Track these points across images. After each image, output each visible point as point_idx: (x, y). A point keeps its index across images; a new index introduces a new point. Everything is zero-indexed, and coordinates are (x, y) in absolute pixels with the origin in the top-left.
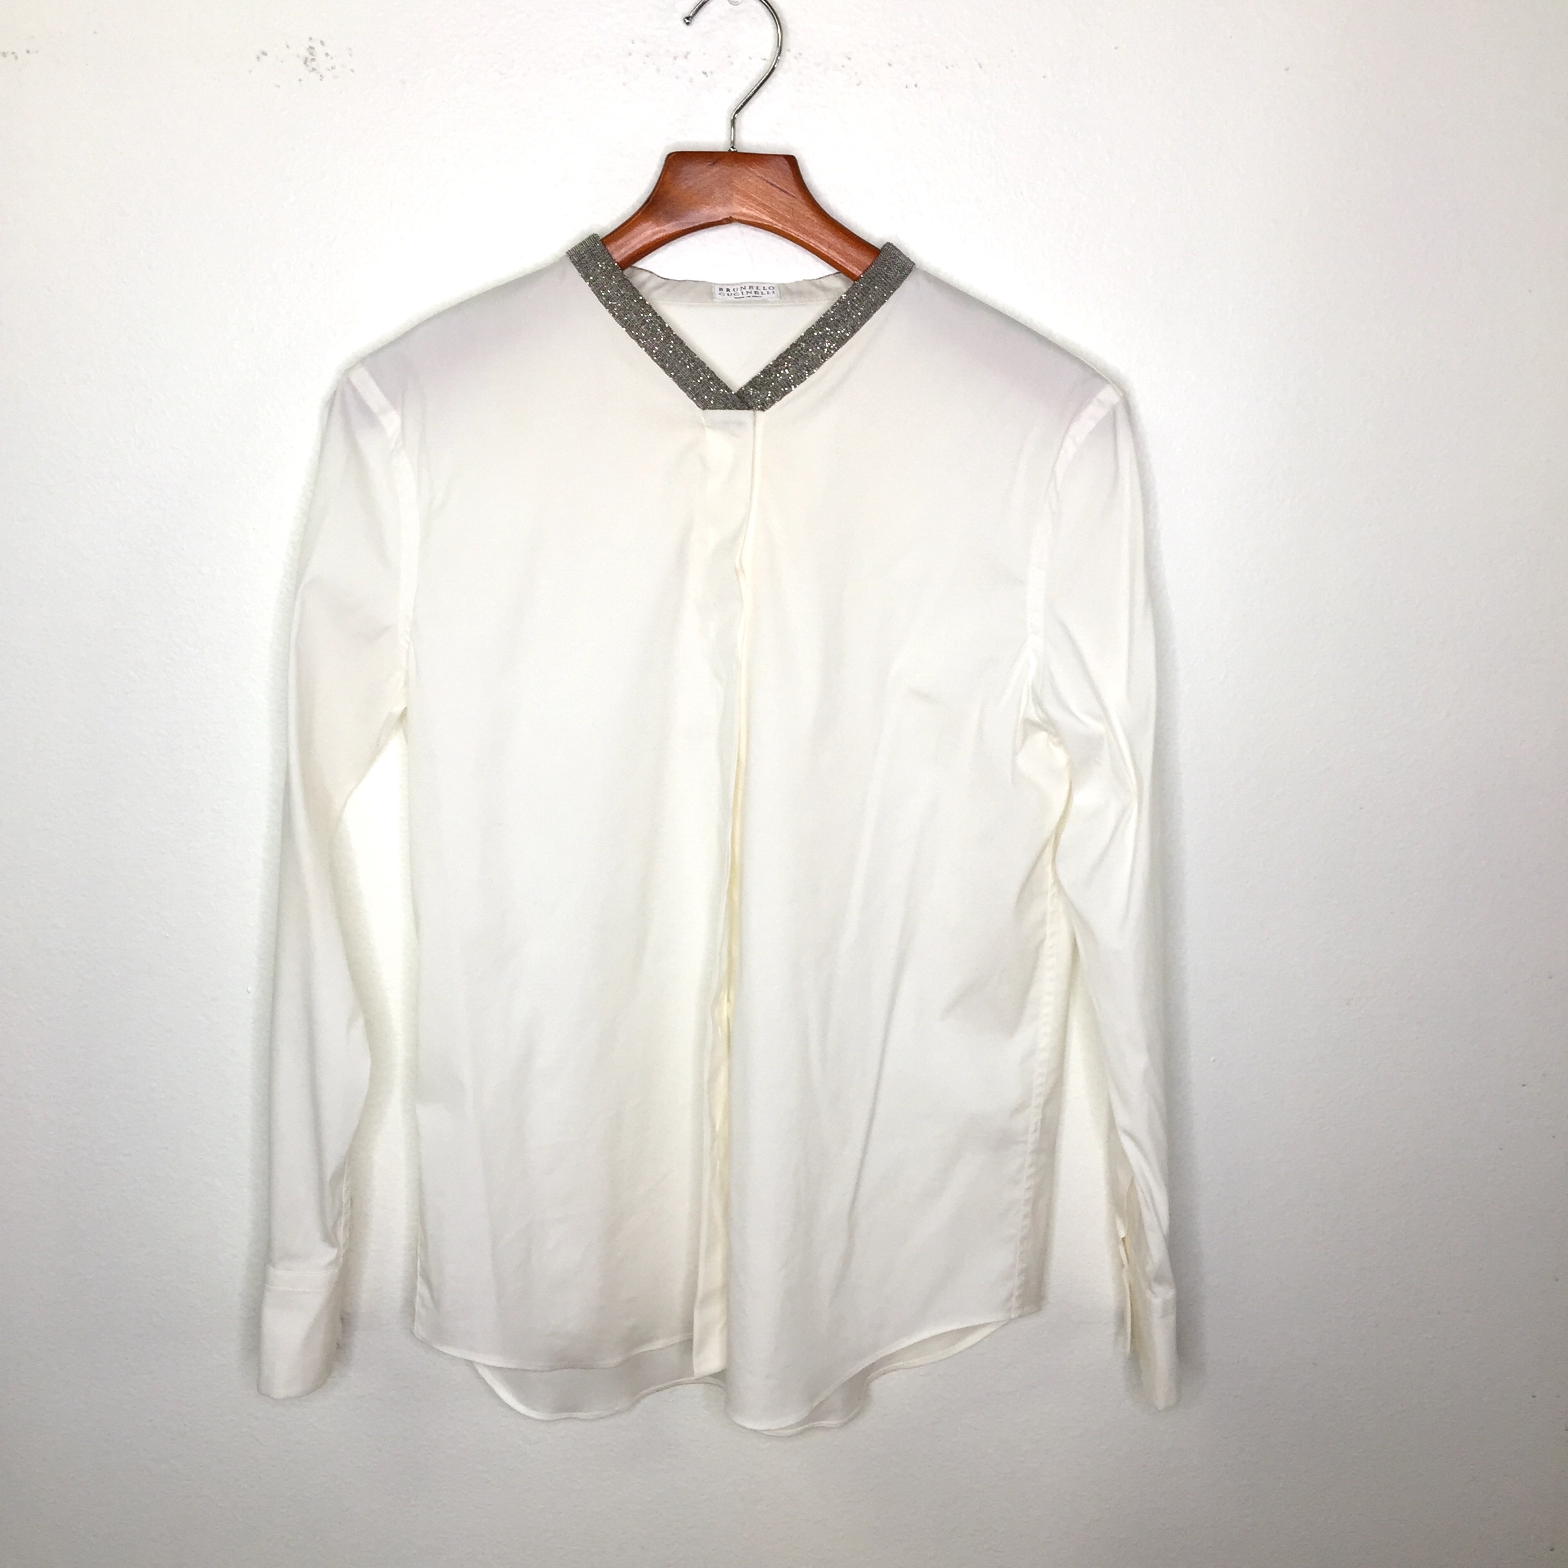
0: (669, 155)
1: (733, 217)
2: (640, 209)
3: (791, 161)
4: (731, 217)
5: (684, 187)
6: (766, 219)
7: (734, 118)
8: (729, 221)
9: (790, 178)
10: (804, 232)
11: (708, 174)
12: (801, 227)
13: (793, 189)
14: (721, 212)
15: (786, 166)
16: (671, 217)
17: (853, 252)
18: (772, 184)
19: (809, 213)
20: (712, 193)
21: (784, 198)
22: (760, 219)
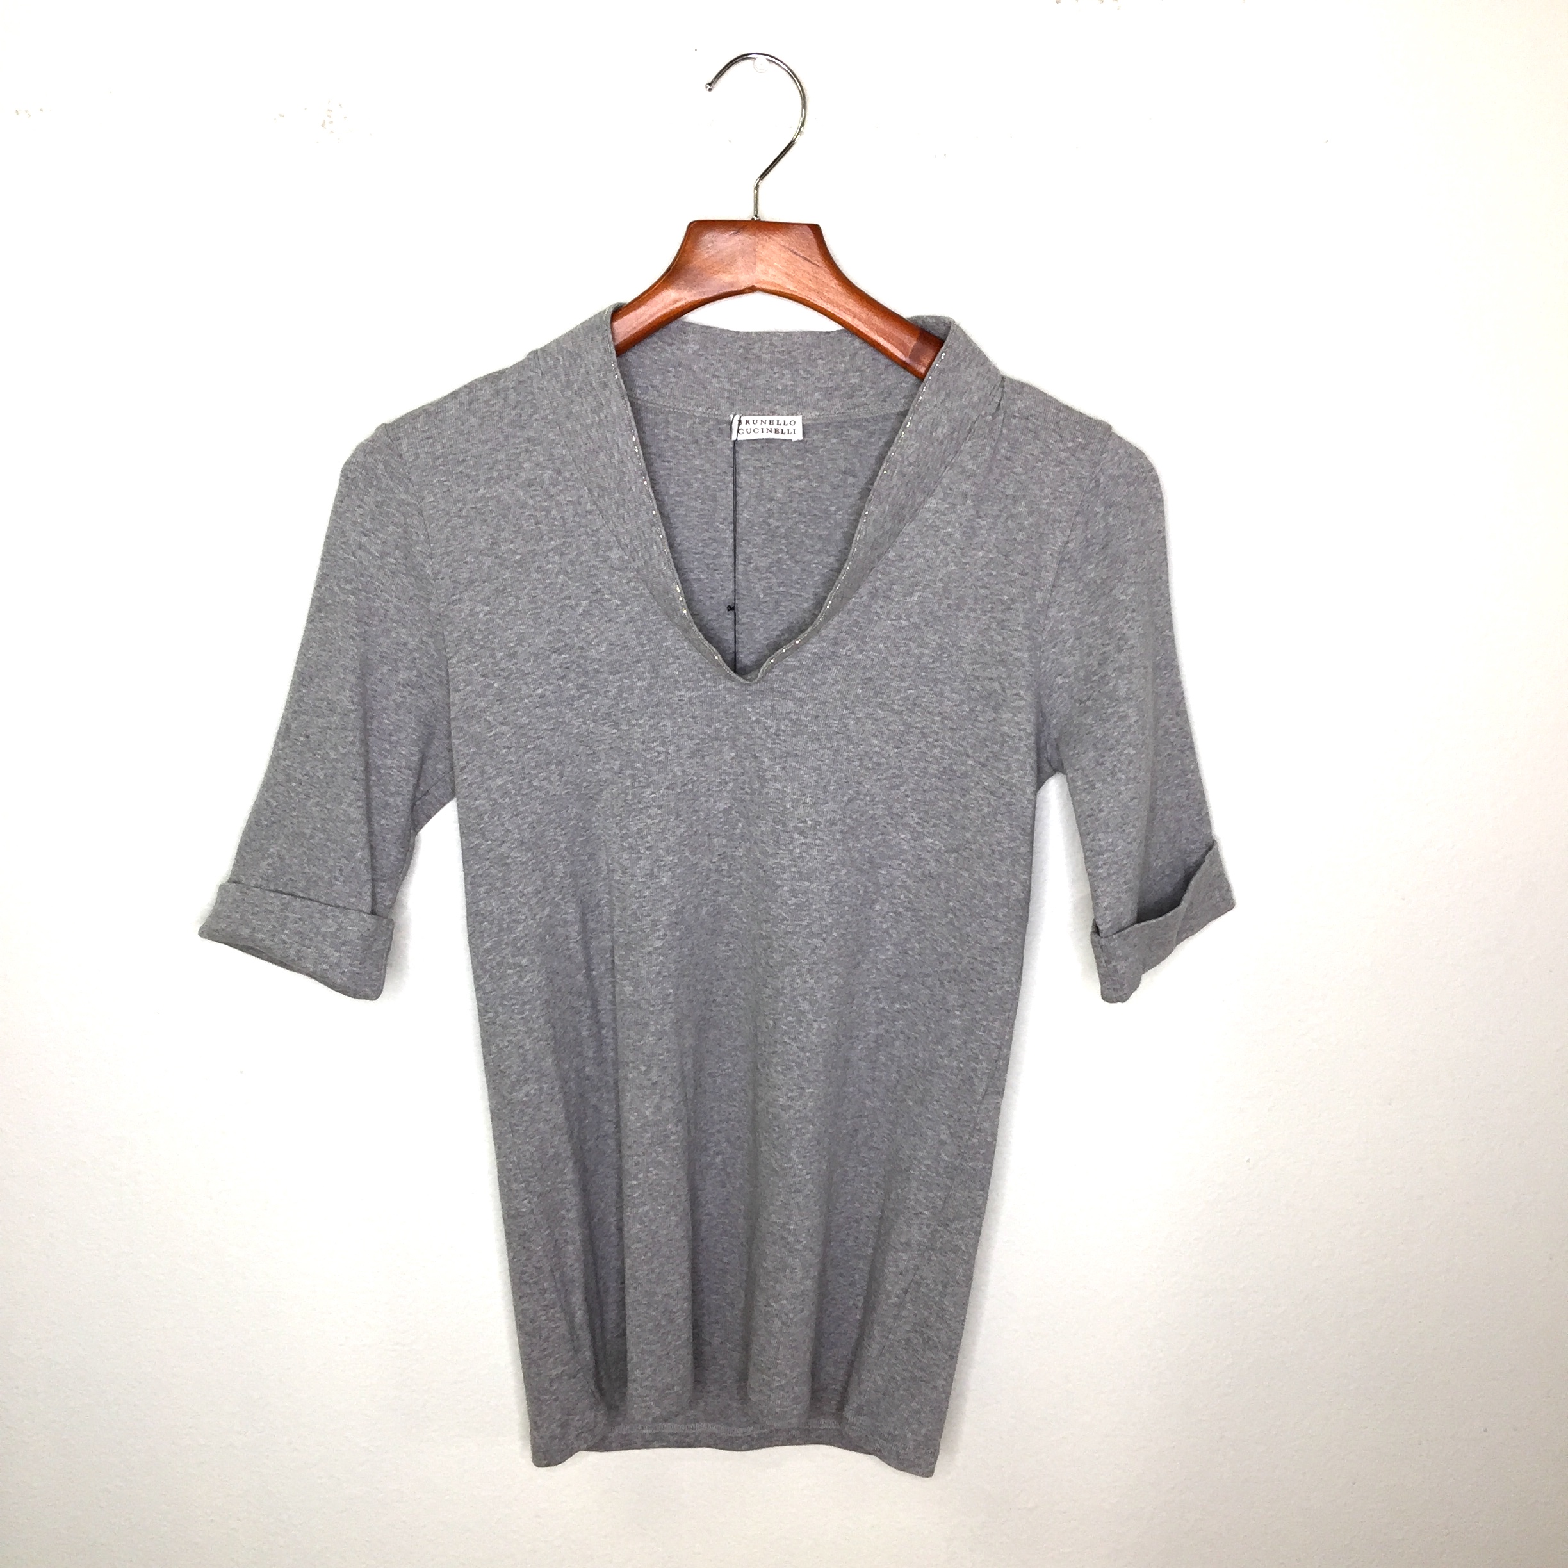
0: (691, 223)
1: (758, 286)
2: (663, 276)
3: (816, 229)
4: (753, 286)
5: (706, 256)
6: (790, 287)
7: (757, 186)
8: (752, 289)
9: (815, 247)
10: (829, 301)
11: (730, 244)
12: (825, 297)
13: (818, 258)
14: (745, 281)
15: (811, 236)
16: (692, 285)
17: (877, 321)
18: (795, 253)
19: (834, 283)
20: (733, 262)
21: (808, 266)
22: (784, 288)
